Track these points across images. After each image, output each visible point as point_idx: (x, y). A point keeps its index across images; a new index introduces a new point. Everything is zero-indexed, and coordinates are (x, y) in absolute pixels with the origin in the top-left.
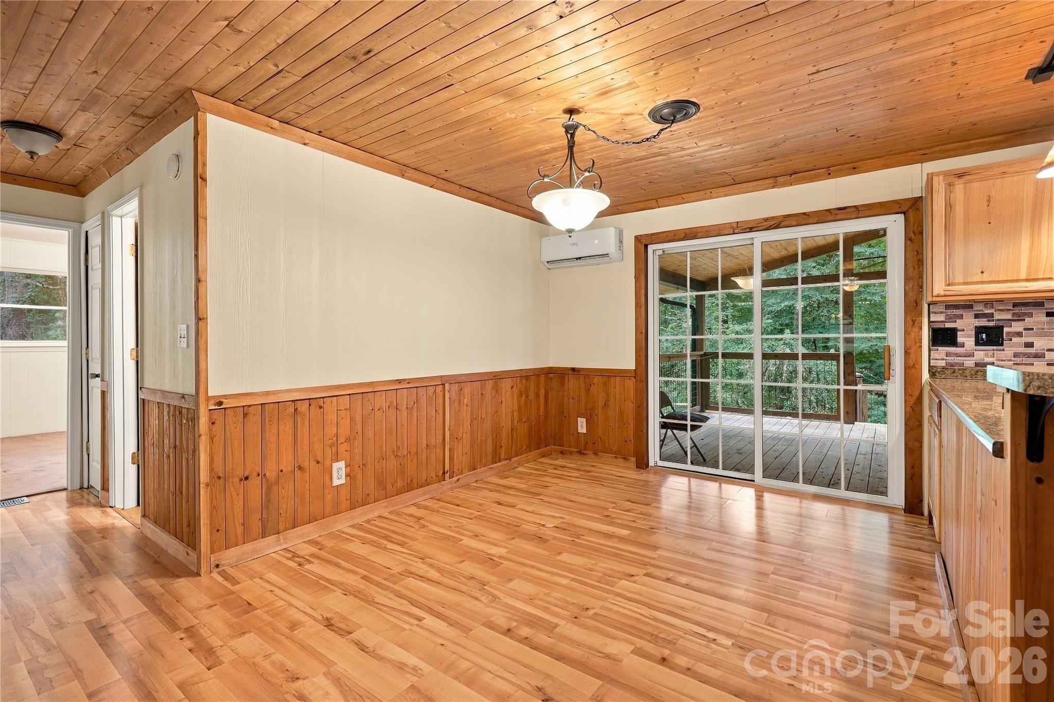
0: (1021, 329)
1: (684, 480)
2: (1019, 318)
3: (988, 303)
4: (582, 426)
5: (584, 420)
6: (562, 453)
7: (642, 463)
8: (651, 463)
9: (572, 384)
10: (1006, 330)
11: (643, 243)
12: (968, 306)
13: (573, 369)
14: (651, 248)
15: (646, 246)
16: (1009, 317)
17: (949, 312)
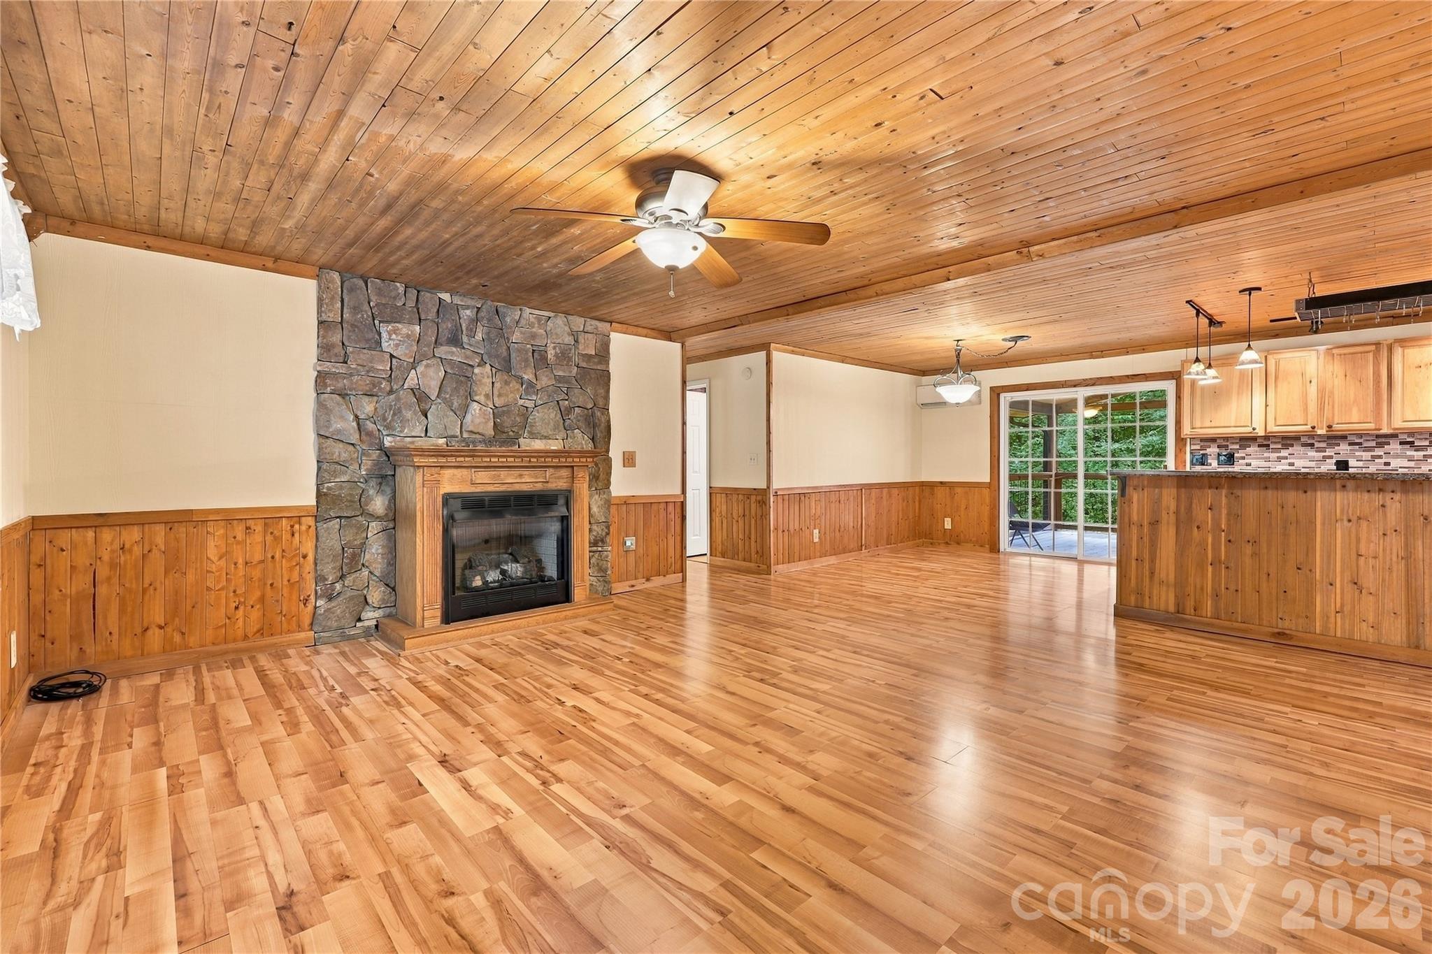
0: (1244, 455)
1: (1028, 558)
2: (1243, 447)
3: (1226, 439)
4: (948, 524)
5: (950, 519)
6: (931, 544)
7: (994, 548)
8: (1002, 549)
9: (940, 493)
10: (1236, 455)
11: (996, 392)
12: (1213, 440)
13: (941, 483)
14: (1002, 396)
15: (999, 395)
16: (1238, 447)
17: (1202, 444)
